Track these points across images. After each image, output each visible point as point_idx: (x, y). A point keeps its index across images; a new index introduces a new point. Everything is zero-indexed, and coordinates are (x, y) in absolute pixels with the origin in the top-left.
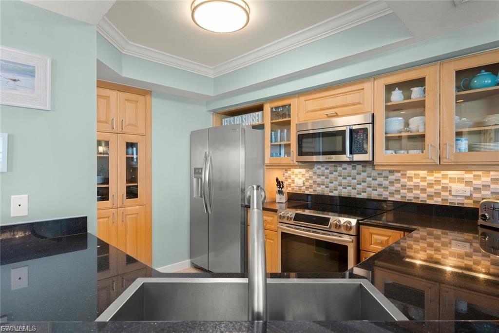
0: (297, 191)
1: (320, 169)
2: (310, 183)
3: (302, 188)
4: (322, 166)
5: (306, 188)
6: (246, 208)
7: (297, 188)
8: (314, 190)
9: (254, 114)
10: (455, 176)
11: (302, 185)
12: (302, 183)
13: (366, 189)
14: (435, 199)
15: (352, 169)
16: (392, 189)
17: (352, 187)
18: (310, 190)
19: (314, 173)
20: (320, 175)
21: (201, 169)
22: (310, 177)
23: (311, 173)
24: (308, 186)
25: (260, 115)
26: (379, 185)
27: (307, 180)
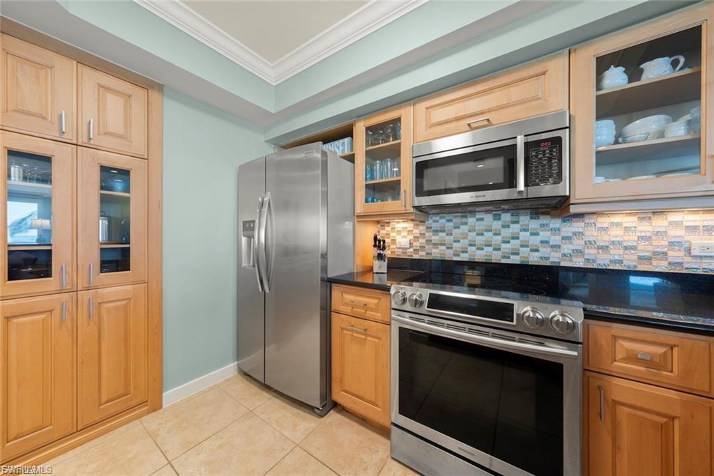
0: (400, 255)
1: (437, 221)
2: (420, 243)
3: (408, 250)
4: (441, 218)
5: (414, 250)
6: (328, 284)
7: (401, 250)
8: (427, 254)
9: (336, 142)
10: (697, 224)
11: (408, 246)
12: (409, 243)
13: (519, 249)
14: (654, 263)
15: (494, 220)
16: (567, 248)
17: (493, 246)
18: (421, 253)
19: (427, 228)
20: (437, 231)
21: (253, 222)
22: (420, 234)
23: (422, 228)
24: (418, 248)
25: (346, 143)
26: (542, 242)
27: (416, 238)
